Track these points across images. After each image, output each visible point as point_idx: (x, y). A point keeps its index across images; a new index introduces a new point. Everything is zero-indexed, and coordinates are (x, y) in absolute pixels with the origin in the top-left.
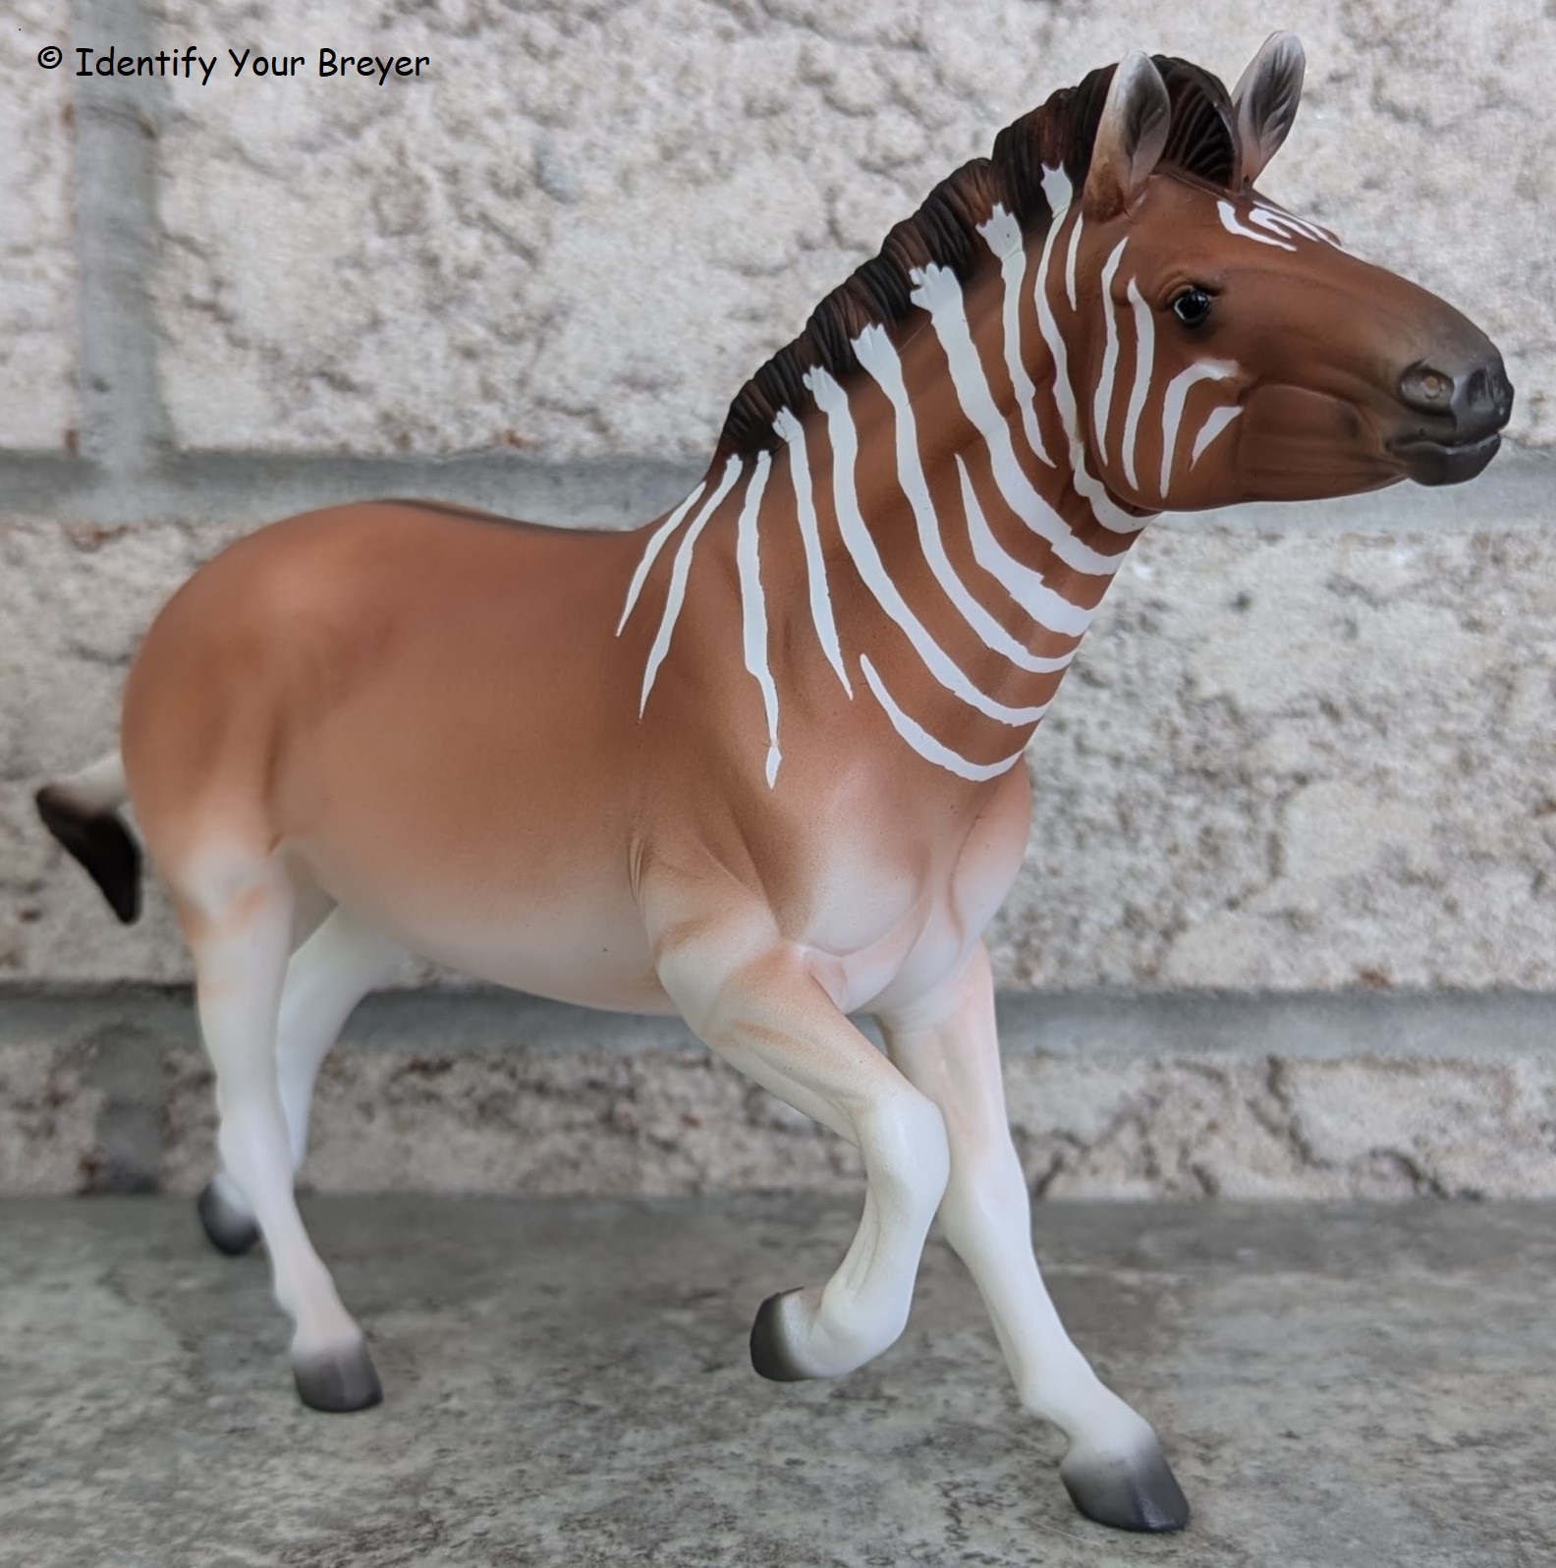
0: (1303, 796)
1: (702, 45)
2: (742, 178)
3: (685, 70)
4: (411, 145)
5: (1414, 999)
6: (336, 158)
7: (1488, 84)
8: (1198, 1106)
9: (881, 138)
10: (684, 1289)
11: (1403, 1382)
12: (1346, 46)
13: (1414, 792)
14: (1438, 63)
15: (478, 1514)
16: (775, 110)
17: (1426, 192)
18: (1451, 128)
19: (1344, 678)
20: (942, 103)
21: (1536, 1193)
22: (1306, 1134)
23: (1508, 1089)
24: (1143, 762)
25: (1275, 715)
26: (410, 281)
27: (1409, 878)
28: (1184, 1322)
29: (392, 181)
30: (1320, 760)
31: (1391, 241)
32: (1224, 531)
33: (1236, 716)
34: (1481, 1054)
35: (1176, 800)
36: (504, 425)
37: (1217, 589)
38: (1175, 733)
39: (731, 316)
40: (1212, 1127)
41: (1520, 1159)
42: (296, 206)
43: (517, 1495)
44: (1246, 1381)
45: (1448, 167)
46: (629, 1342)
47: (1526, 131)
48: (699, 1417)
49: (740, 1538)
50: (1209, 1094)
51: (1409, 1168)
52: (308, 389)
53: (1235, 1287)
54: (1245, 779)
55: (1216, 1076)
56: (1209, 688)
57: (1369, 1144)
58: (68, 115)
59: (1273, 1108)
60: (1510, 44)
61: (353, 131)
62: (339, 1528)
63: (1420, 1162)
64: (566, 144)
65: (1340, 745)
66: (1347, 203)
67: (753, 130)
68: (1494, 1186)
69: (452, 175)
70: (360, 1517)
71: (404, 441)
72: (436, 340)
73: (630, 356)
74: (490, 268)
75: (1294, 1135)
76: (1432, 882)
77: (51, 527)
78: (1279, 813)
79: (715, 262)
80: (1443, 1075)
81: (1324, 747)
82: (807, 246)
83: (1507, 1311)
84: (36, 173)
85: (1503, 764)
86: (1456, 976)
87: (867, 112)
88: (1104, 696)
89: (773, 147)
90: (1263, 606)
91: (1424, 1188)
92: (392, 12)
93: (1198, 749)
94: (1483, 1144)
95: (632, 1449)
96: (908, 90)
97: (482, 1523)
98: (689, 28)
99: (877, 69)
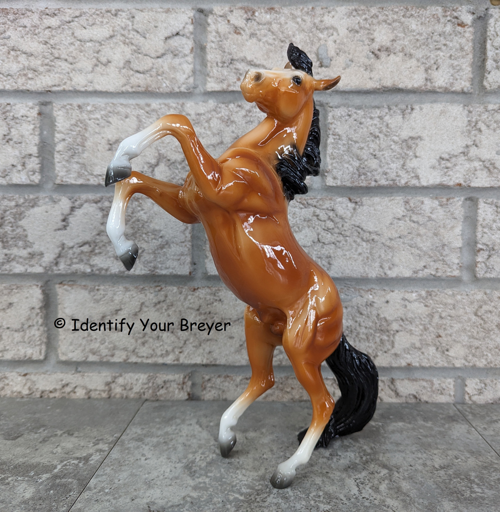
0: (397, 334)
1: (297, 210)
2: (303, 232)
3: (294, 214)
5: (416, 368)
7: (429, 217)
9: (327, 225)
12: (405, 211)
13: (416, 333)
14: (420, 213)
16: (309, 220)
17: (419, 235)
18: (423, 224)
19: (405, 314)
20: (337, 220)
21: (437, 401)
22: (398, 391)
23: (432, 384)
24: (370, 328)
25: (393, 320)
27: (416, 348)
30: (401, 328)
31: (413, 243)
32: (385, 290)
33: (386, 320)
34: (428, 378)
35: (376, 334)
37: (384, 300)
38: (376, 323)
40: (382, 390)
41: (434, 395)
45: (422, 231)
47: (435, 225)
50: (381, 384)
51: (415, 397)
54: (388, 331)
56: (382, 316)
57: (409, 393)
59: (392, 387)
60: (432, 210)
62: (253, 489)
63: (417, 396)
65: (404, 325)
66: (405, 236)
67: (305, 224)
68: (430, 401)
70: (256, 486)
75: (396, 391)
76: (420, 349)
77: (186, 287)
78: (394, 337)
80: (421, 382)
81: (401, 326)
82: (314, 242)
84: (185, 230)
85: (431, 329)
86: (423, 364)
87: (324, 221)
88: (364, 317)
89: (309, 227)
90: (391, 302)
91: (418, 400)
93: (380, 326)
94: (428, 393)
96: (331, 217)
99: (326, 214)
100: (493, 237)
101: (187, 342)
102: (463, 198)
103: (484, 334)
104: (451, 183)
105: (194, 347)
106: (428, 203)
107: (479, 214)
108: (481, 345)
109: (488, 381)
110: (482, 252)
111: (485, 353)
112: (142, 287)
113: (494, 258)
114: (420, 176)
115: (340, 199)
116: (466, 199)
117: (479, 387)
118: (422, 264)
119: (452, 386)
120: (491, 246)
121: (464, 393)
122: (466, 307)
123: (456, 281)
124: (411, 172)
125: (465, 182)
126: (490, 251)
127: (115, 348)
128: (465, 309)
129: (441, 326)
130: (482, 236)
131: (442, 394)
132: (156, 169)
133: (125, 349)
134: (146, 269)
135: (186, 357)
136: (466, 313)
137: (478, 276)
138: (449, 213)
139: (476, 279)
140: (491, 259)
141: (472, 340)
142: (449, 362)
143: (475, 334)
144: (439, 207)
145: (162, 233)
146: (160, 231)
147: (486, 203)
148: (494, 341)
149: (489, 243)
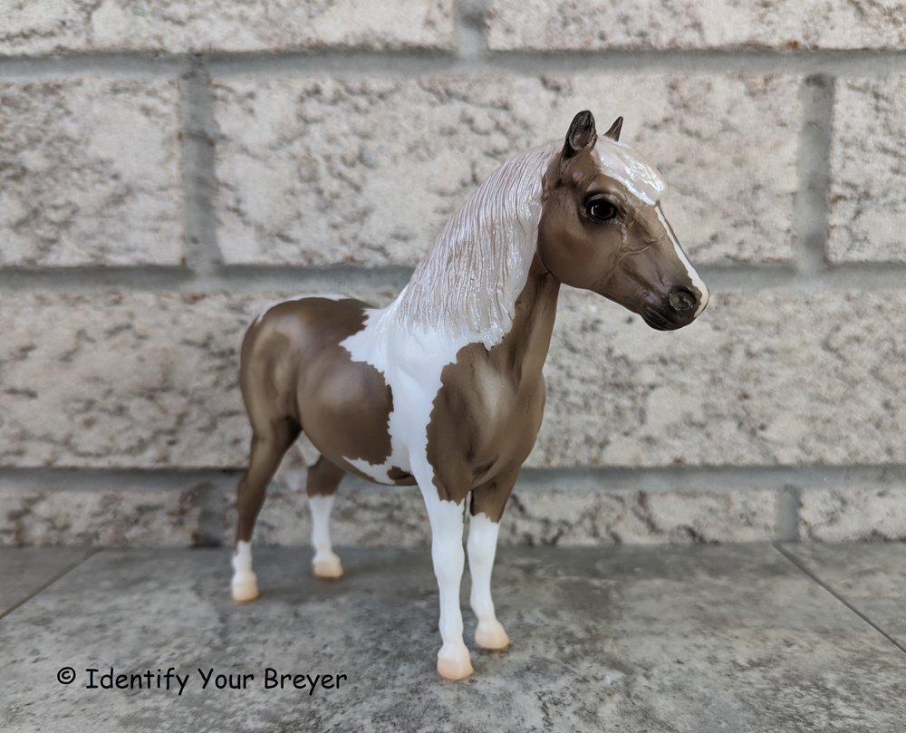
0: (654, 394)
1: (424, 108)
2: (439, 159)
3: (417, 118)
4: (313, 148)
5: (694, 470)
6: (283, 153)
7: (724, 122)
8: (613, 509)
9: (492, 143)
10: (422, 590)
11: (717, 633)
12: (670, 108)
13: (695, 392)
14: (705, 114)
15: (336, 713)
16: (451, 132)
17: (701, 164)
18: (709, 139)
19: (668, 348)
20: (515, 129)
22: (654, 520)
23: (728, 500)
24: (592, 381)
25: (642, 363)
26: (312, 199)
27: (692, 424)
28: (622, 603)
29: (305, 161)
30: (659, 380)
31: (687, 182)
33: (628, 363)
34: (719, 489)
35: (605, 396)
36: (349, 254)
37: (620, 315)
38: (605, 370)
39: (436, 211)
40: (619, 518)
41: (733, 528)
42: (268, 172)
43: (354, 701)
44: (653, 633)
45: (709, 154)
46: (400, 617)
47: (738, 141)
48: (431, 656)
49: (452, 726)
50: (617, 506)
51: (692, 533)
52: (274, 242)
53: (639, 587)
54: (631, 386)
55: (620, 499)
57: (677, 524)
58: (180, 136)
59: (642, 511)
60: (732, 106)
61: (290, 142)
62: (275, 722)
63: (696, 529)
64: (372, 145)
65: (667, 373)
66: (670, 167)
67: (444, 141)
68: (722, 538)
69: (328, 158)
70: (284, 715)
71: (310, 261)
72: (323, 222)
73: (397, 227)
74: (343, 195)
75: (649, 521)
76: (702, 426)
77: (176, 295)
78: (644, 400)
79: (429, 190)
80: (705, 498)
81: (661, 375)
82: (464, 184)
83: (747, 596)
84: (168, 159)
85: (728, 381)
86: (710, 460)
87: (487, 133)
88: (577, 356)
89: (451, 147)
91: (697, 540)
92: (304, 96)
93: (613, 376)
94: (719, 523)
95: (403, 675)
96: (502, 125)
97: (338, 718)
98: (418, 101)
99: (491, 117)
100: (867, 168)
101: (186, 420)
102: (800, 77)
103: (843, 390)
104: (775, 41)
105: (201, 429)
106: (723, 89)
107: (837, 116)
108: (835, 415)
109: (849, 493)
110: (841, 203)
111: (844, 434)
112: (75, 294)
113: (870, 217)
114: (705, 24)
115: (521, 81)
116: (808, 81)
117: (830, 508)
118: (708, 231)
119: (770, 509)
120: (861, 190)
121: (797, 521)
122: (805, 331)
123: (784, 270)
124: (683, 16)
125: (806, 37)
126: (859, 200)
127: (24, 436)
128: (802, 334)
129: (748, 375)
130: (844, 167)
131: (749, 524)
132: (95, 15)
133: (47, 438)
134: (83, 252)
135: (183, 454)
136: (804, 344)
137: (833, 258)
138: (770, 113)
139: (828, 267)
140: (863, 218)
141: (816, 404)
142: (766, 454)
143: (824, 391)
144: (747, 99)
145: (117, 167)
146: (111, 162)
147: (852, 87)
148: (865, 405)
149: (858, 181)
